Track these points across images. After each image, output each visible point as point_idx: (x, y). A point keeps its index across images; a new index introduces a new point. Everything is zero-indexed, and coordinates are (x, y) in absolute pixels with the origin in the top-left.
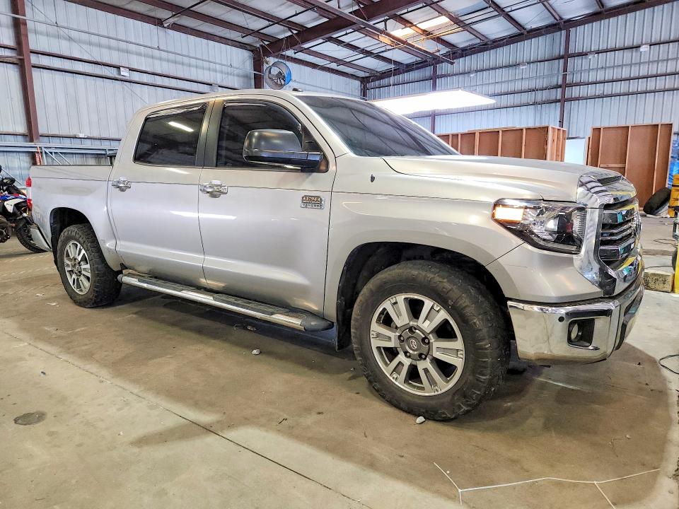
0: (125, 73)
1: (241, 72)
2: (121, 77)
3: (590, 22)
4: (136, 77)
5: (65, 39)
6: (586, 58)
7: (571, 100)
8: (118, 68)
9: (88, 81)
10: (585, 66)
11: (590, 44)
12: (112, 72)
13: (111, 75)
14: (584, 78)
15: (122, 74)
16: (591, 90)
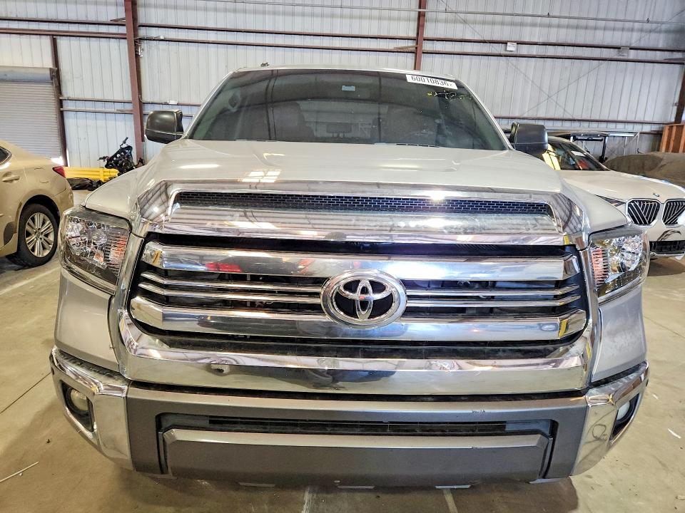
0: (511, 48)
1: (673, 27)
2: (507, 53)
4: (525, 50)
5: (461, 23)
8: (505, 43)
9: (473, 60)
12: (498, 49)
13: (496, 52)
15: (508, 49)
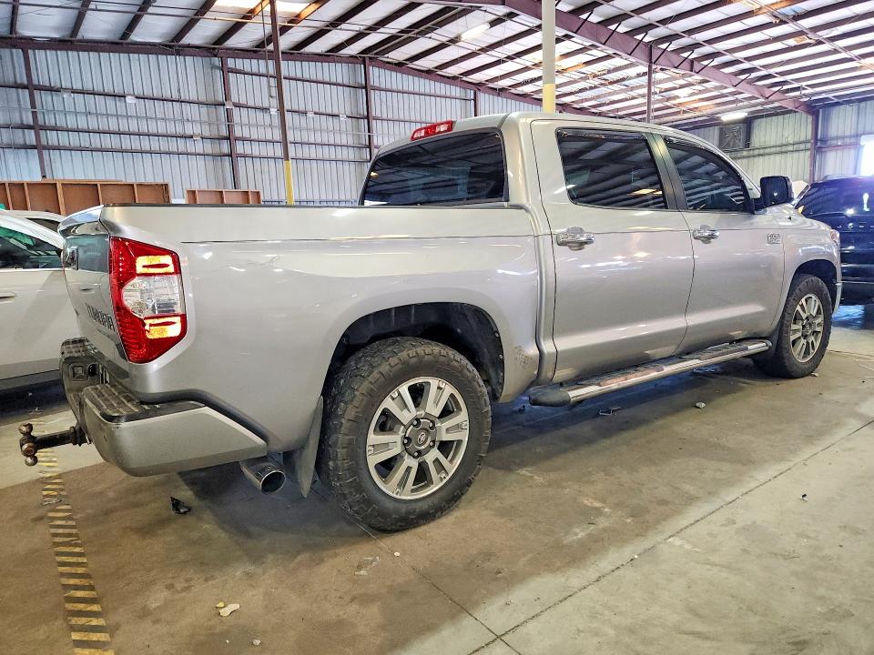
3: (53, 49)
6: (57, 95)
7: (49, 148)
10: (59, 106)
11: (58, 80)
14: (61, 122)
16: (74, 139)
